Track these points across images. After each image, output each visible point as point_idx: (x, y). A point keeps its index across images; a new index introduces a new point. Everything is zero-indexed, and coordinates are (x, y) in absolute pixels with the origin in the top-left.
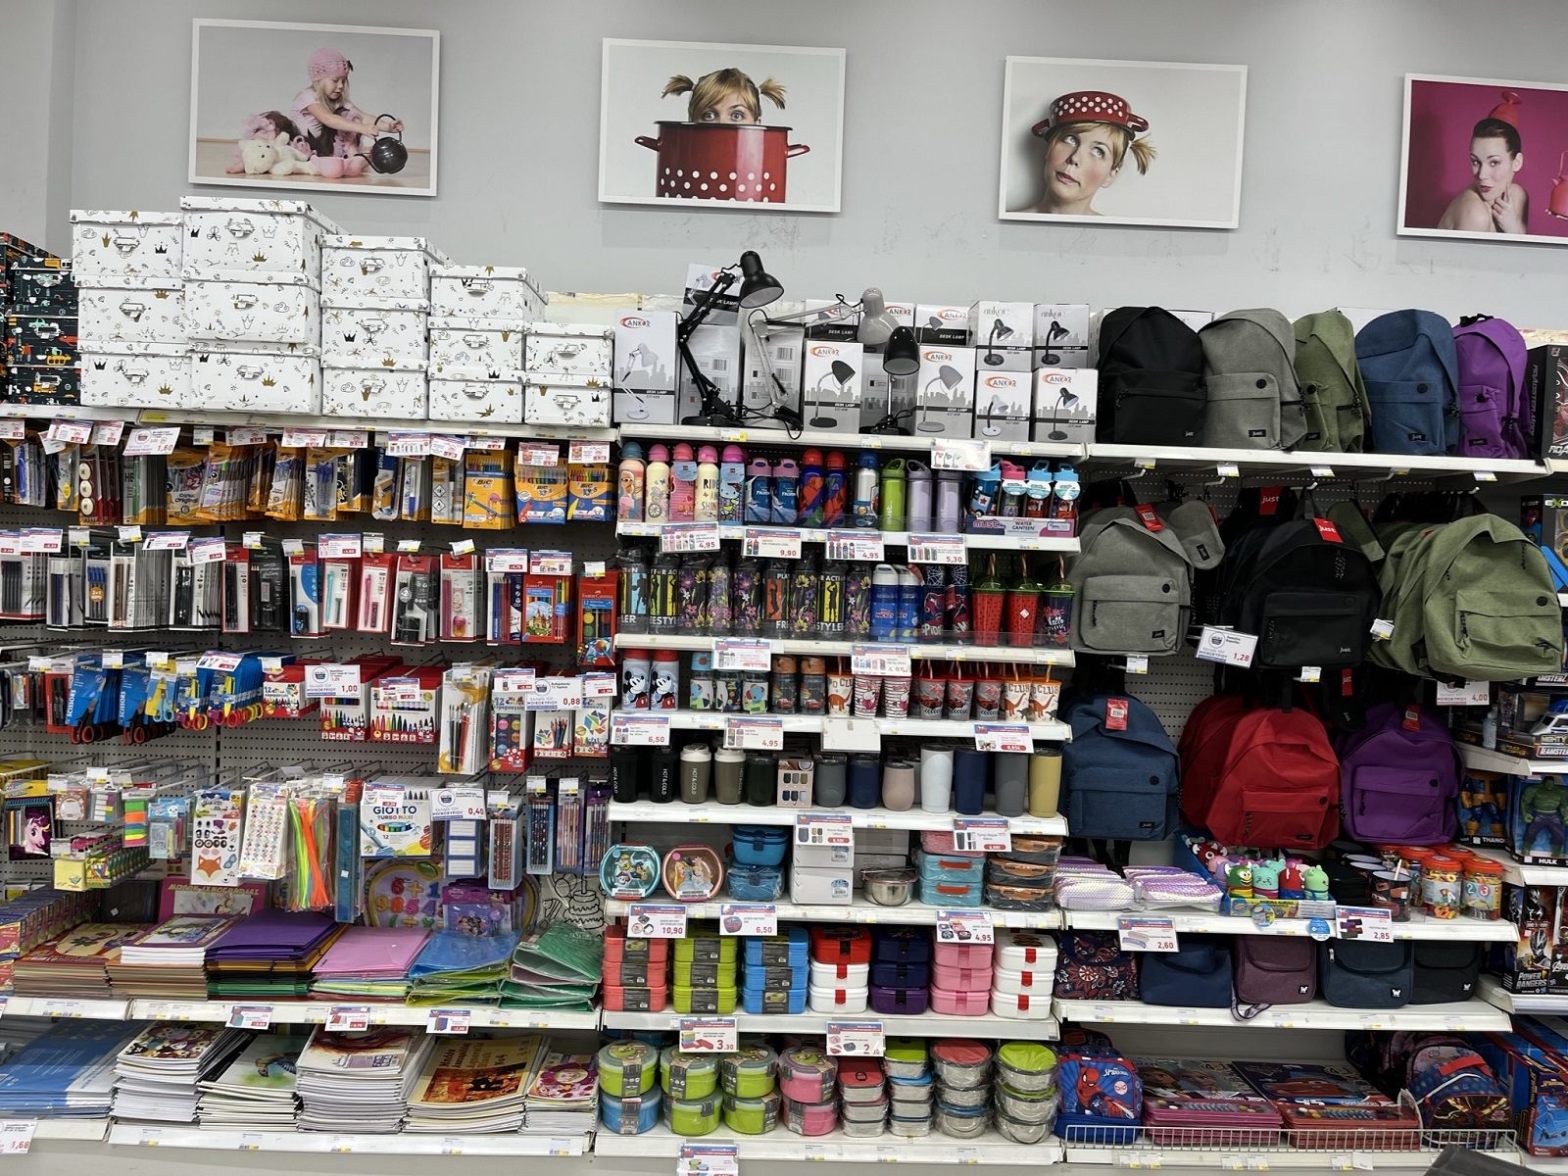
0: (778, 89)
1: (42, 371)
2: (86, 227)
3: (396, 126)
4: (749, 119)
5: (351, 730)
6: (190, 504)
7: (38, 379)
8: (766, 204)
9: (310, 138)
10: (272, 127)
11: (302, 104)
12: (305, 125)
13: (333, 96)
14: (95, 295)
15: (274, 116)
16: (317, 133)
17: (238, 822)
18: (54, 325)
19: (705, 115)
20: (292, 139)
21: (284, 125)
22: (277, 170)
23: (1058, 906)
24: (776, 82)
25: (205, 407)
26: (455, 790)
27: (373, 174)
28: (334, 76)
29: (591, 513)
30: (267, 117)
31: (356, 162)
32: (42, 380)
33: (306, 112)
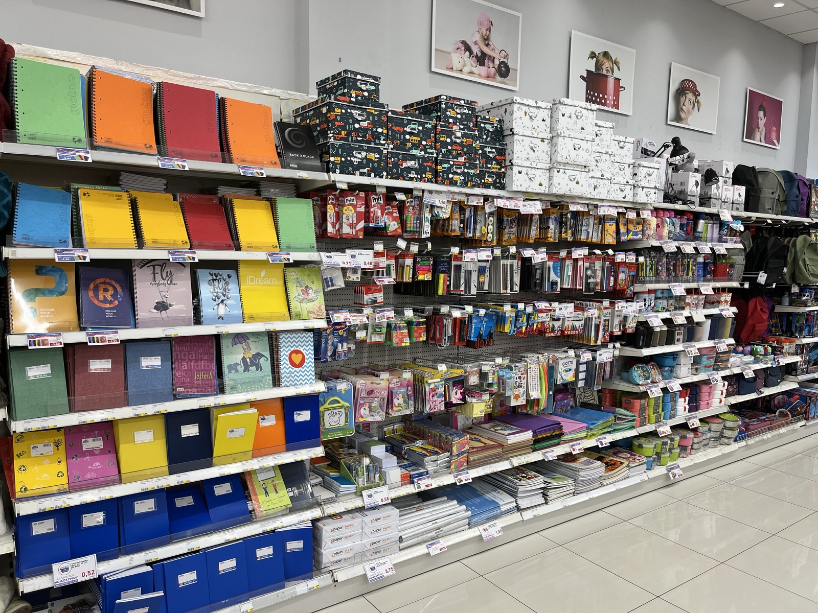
0: (618, 62)
1: (489, 172)
2: (519, 106)
3: (506, 57)
4: (610, 74)
5: (556, 331)
6: (511, 235)
7: (486, 176)
8: (614, 110)
9: (477, 56)
10: (463, 48)
11: (474, 39)
12: (475, 50)
13: (486, 37)
14: (521, 138)
15: (464, 43)
16: (479, 55)
17: (526, 376)
18: (494, 150)
19: (599, 70)
20: (470, 56)
21: (468, 48)
22: (466, 70)
23: (729, 368)
24: (618, 60)
25: (558, 193)
26: (603, 351)
27: (498, 77)
28: (486, 28)
29: (637, 237)
30: (462, 43)
31: (493, 71)
32: (488, 177)
33: (476, 43)
